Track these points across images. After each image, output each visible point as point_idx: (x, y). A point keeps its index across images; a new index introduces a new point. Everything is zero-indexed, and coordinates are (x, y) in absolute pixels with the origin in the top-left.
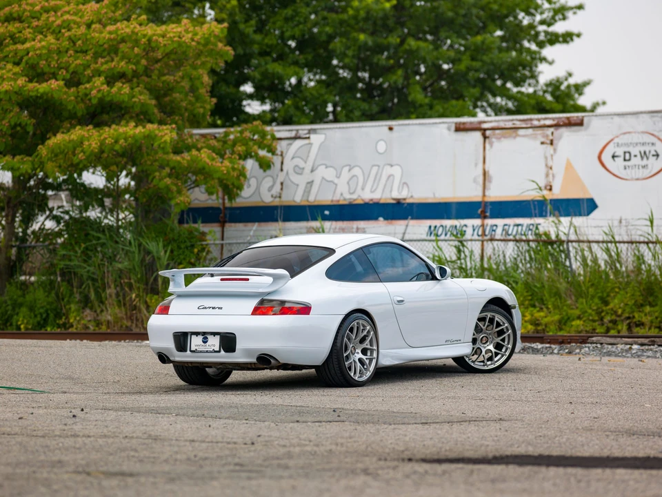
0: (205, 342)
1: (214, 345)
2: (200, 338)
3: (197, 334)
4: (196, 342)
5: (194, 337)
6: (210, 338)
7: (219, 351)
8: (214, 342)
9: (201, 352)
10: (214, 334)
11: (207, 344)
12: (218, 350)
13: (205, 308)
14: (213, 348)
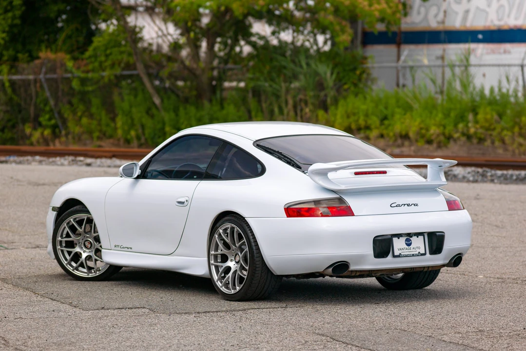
0: (409, 245)
1: (419, 248)
2: (403, 239)
3: (398, 236)
4: (399, 245)
5: (395, 240)
6: (414, 239)
7: (425, 254)
8: (419, 244)
9: (406, 256)
10: (418, 234)
11: (412, 246)
12: (424, 252)
13: (398, 206)
14: (418, 251)
